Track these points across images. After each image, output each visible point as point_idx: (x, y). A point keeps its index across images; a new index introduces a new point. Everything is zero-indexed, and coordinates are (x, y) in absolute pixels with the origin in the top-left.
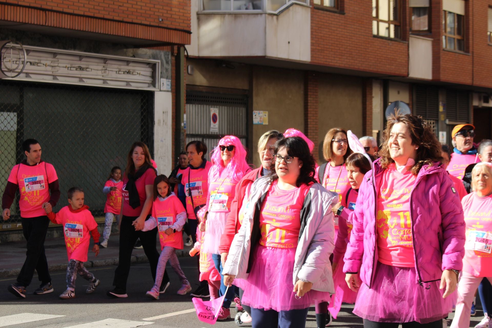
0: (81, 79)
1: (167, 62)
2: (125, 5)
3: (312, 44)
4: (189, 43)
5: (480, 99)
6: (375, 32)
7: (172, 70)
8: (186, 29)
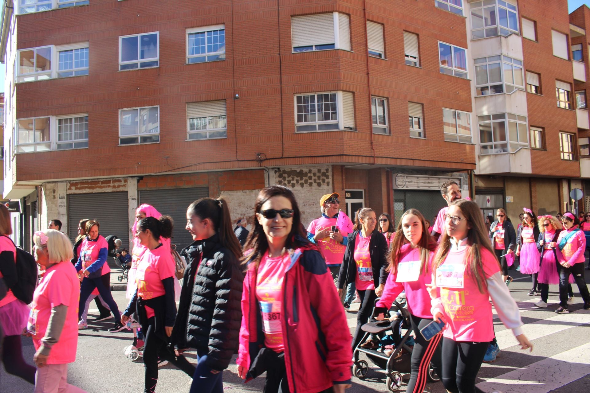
0: (429, 187)
1: (466, 178)
2: (447, 155)
3: (532, 165)
4: (475, 169)
6: (562, 158)
7: (468, 181)
8: (474, 163)
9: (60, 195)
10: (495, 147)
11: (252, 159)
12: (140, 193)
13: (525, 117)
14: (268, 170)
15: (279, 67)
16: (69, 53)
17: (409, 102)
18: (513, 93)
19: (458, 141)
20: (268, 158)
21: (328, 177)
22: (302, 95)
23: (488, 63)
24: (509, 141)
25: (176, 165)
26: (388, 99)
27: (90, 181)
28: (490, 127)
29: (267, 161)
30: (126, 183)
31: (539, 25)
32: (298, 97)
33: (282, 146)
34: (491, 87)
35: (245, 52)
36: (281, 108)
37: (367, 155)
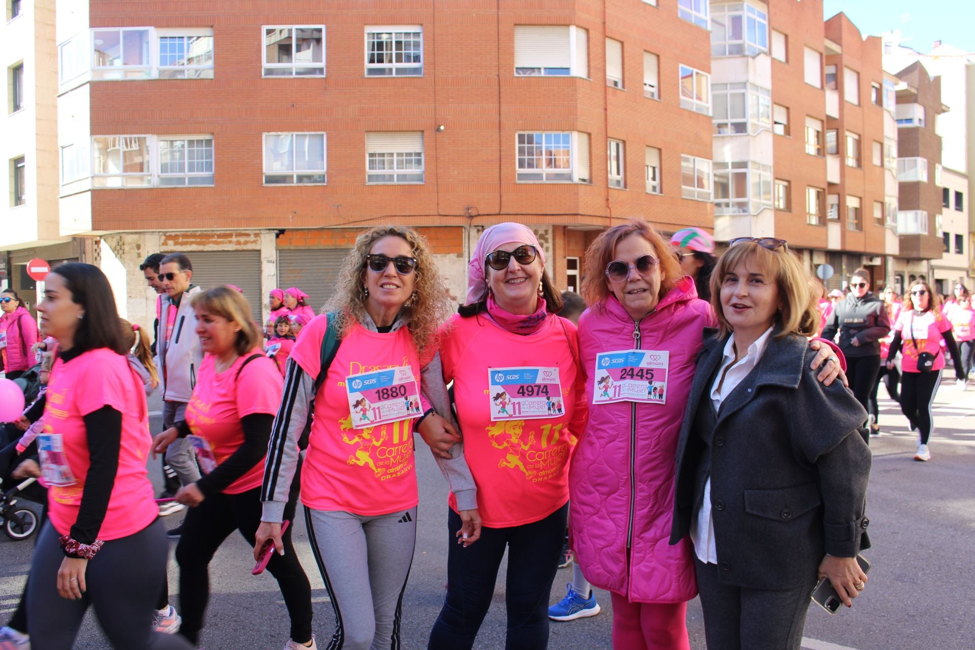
2: (684, 216)
3: (775, 232)
5: (867, 259)
6: (808, 222)
8: (712, 227)
9: (148, 252)
10: (733, 206)
11: (459, 214)
12: (280, 253)
13: (770, 167)
14: (468, 228)
15: (498, 92)
16: (177, 42)
17: (647, 146)
18: (758, 134)
19: (696, 198)
20: (481, 213)
21: (546, 241)
22: (526, 133)
23: (730, 91)
24: (751, 197)
25: (352, 216)
26: (624, 142)
27: (198, 233)
28: (727, 178)
29: (479, 217)
30: (258, 238)
31: (790, 40)
32: (520, 136)
33: (499, 199)
34: (733, 124)
35: (450, 69)
36: (499, 148)
37: (603, 215)
